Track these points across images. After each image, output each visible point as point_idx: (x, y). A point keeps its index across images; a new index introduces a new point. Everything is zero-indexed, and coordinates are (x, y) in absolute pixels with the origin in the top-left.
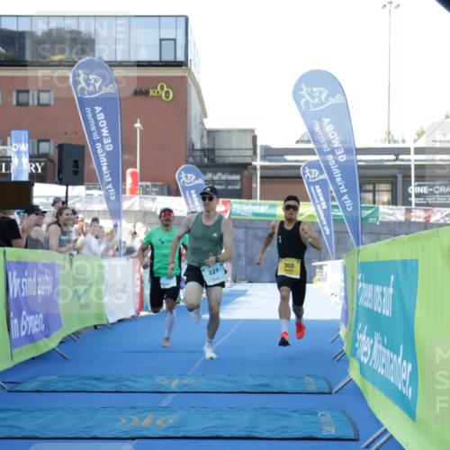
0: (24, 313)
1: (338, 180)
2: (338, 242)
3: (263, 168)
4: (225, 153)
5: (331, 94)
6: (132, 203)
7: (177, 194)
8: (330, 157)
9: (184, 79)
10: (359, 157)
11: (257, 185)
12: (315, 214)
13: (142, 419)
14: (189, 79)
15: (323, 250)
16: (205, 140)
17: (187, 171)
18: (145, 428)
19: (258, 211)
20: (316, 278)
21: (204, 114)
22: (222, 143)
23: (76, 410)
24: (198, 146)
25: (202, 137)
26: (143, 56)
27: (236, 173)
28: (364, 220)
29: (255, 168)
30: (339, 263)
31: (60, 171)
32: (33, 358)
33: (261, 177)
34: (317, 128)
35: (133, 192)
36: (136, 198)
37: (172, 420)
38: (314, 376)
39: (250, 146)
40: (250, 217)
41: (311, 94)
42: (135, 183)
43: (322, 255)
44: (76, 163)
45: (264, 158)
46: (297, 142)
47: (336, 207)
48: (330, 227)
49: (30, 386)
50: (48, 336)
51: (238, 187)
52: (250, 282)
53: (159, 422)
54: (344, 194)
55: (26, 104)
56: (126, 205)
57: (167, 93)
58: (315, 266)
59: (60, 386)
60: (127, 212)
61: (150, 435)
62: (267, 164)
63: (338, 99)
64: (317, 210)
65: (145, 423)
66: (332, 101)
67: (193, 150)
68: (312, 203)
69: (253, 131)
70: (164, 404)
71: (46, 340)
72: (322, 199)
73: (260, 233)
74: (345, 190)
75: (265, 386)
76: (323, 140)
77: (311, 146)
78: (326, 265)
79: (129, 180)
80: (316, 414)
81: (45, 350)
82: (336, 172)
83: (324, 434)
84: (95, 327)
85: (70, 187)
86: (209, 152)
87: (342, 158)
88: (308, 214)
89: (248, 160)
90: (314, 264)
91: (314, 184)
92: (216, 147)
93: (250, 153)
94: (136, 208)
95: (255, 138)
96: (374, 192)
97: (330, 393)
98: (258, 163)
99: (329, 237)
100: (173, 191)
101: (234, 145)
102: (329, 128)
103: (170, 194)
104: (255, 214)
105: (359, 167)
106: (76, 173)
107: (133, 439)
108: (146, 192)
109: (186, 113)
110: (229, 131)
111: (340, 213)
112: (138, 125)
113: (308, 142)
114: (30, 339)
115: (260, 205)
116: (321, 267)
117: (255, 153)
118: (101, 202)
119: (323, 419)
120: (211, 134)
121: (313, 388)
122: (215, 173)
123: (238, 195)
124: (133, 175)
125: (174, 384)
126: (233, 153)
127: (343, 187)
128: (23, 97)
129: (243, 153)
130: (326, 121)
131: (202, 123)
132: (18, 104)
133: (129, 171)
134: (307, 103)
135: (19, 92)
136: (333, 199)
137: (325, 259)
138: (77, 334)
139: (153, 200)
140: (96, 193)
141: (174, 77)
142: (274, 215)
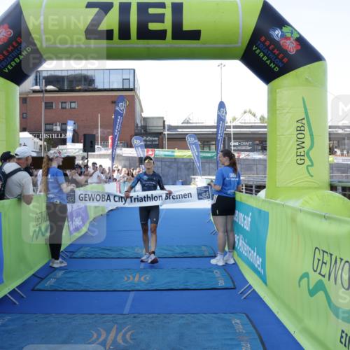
3: (168, 134)
4: (151, 128)
11: (166, 142)
14: (135, 96)
16: (142, 122)
19: (167, 154)
21: (142, 112)
22: (150, 124)
24: (139, 125)
26: (115, 86)
27: (156, 137)
33: (168, 139)
39: (162, 125)
40: (163, 157)
45: (168, 130)
48: (199, 163)
51: (157, 143)
55: (65, 108)
57: (126, 102)
67: (138, 127)
69: (163, 118)
72: (195, 151)
73: (168, 163)
78: (197, 178)
79: (110, 141)
89: (161, 131)
92: (147, 125)
93: (162, 128)
98: (166, 132)
99: (199, 167)
100: (129, 145)
104: (165, 155)
110: (153, 118)
115: (167, 151)
117: (164, 128)
120: (145, 119)
122: (147, 137)
123: (157, 146)
126: (155, 128)
128: (64, 105)
129: (159, 128)
131: (141, 115)
132: (62, 108)
135: (62, 103)
141: (129, 96)
142: (174, 156)
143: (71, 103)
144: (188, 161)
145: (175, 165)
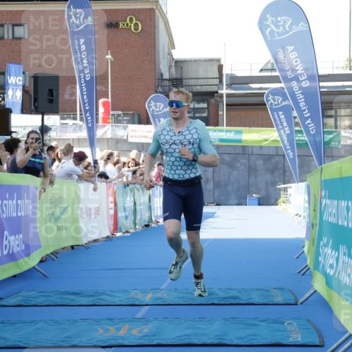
0: (6, 233)
1: (302, 104)
2: (301, 166)
3: (228, 96)
4: (192, 82)
5: (295, 23)
6: (105, 131)
7: (148, 122)
8: (294, 84)
9: (152, 10)
10: (322, 84)
11: (223, 113)
12: (279, 139)
13: (118, 329)
14: (157, 11)
15: (287, 173)
16: (173, 70)
17: (156, 100)
18: (121, 337)
19: (225, 137)
20: (280, 201)
21: (173, 47)
22: (189, 73)
23: (56, 322)
24: (166, 76)
25: (170, 67)
27: (203, 101)
28: (327, 144)
29: (221, 96)
30: (303, 185)
31: (36, 100)
32: (14, 276)
33: (227, 105)
34: (281, 56)
35: (105, 121)
36: (108, 127)
37: (146, 329)
38: (280, 289)
39: (218, 76)
40: (218, 143)
41: (276, 24)
42: (106, 112)
43: (286, 178)
44: (51, 91)
45: (229, 86)
46: (261, 70)
47: (300, 132)
48: (293, 151)
49: (13, 301)
50: (28, 255)
51: (205, 114)
52: (217, 205)
53: (134, 332)
54: (307, 118)
56: (99, 133)
57: (136, 25)
58: (280, 189)
59: (41, 301)
60: (101, 140)
61: (126, 343)
62: (233, 92)
63: (301, 27)
64: (280, 136)
65: (121, 333)
66: (296, 29)
67: (162, 79)
68: (275, 129)
69: (219, 60)
70: (139, 315)
71: (26, 259)
72: (285, 124)
73: (227, 158)
74: (308, 114)
75: (234, 298)
76: (287, 67)
77: (276, 74)
78: (291, 187)
79: (101, 110)
80: (283, 323)
81: (26, 268)
82: (300, 97)
83: (291, 340)
84: (72, 247)
85: (46, 117)
86: (177, 82)
87: (306, 84)
88: (272, 139)
89: (214, 89)
90: (278, 187)
91: (278, 110)
92: (184, 77)
93: (216, 82)
94: (109, 135)
95: (220, 68)
96: (336, 117)
97: (296, 304)
98: (224, 91)
99: (293, 161)
100: (144, 120)
101: (201, 74)
102: (293, 56)
103: (140, 123)
104: (221, 140)
105: (322, 93)
106: (51, 101)
107: (111, 347)
108: (117, 120)
109: (154, 45)
110: (195, 61)
111: (305, 138)
112: (109, 56)
113: (273, 70)
114: (12, 257)
115: (227, 131)
116: (285, 190)
117: (221, 81)
118: (75, 131)
119: (289, 328)
120: (179, 64)
121: (279, 299)
123: (207, 121)
124: (105, 104)
125: (148, 298)
126: (201, 82)
127: (307, 111)
129: (210, 82)
130: (290, 48)
131: (170, 54)
133: (101, 101)
134: (272, 32)
136: (297, 124)
137: (289, 182)
138: (55, 253)
139: (125, 128)
140: (70, 122)
141: (143, 10)
142: (240, 141)
143: (14, 25)
144: (271, 152)
145: (244, 161)
